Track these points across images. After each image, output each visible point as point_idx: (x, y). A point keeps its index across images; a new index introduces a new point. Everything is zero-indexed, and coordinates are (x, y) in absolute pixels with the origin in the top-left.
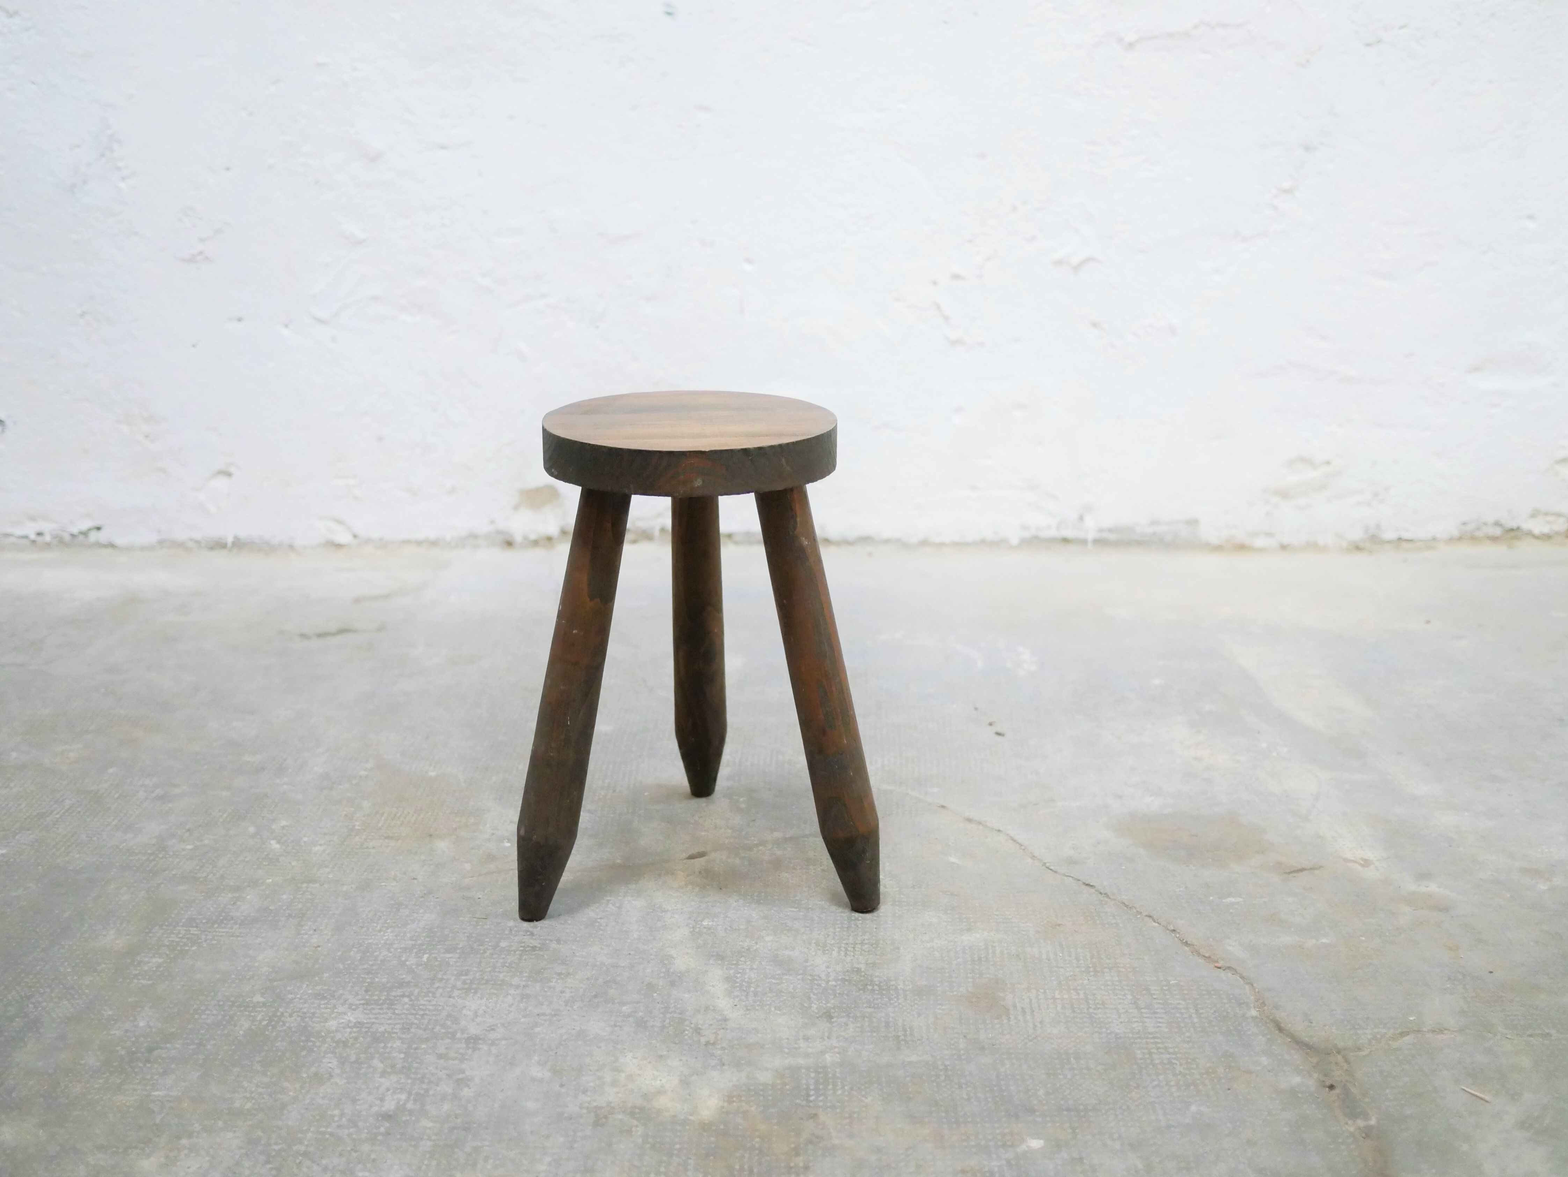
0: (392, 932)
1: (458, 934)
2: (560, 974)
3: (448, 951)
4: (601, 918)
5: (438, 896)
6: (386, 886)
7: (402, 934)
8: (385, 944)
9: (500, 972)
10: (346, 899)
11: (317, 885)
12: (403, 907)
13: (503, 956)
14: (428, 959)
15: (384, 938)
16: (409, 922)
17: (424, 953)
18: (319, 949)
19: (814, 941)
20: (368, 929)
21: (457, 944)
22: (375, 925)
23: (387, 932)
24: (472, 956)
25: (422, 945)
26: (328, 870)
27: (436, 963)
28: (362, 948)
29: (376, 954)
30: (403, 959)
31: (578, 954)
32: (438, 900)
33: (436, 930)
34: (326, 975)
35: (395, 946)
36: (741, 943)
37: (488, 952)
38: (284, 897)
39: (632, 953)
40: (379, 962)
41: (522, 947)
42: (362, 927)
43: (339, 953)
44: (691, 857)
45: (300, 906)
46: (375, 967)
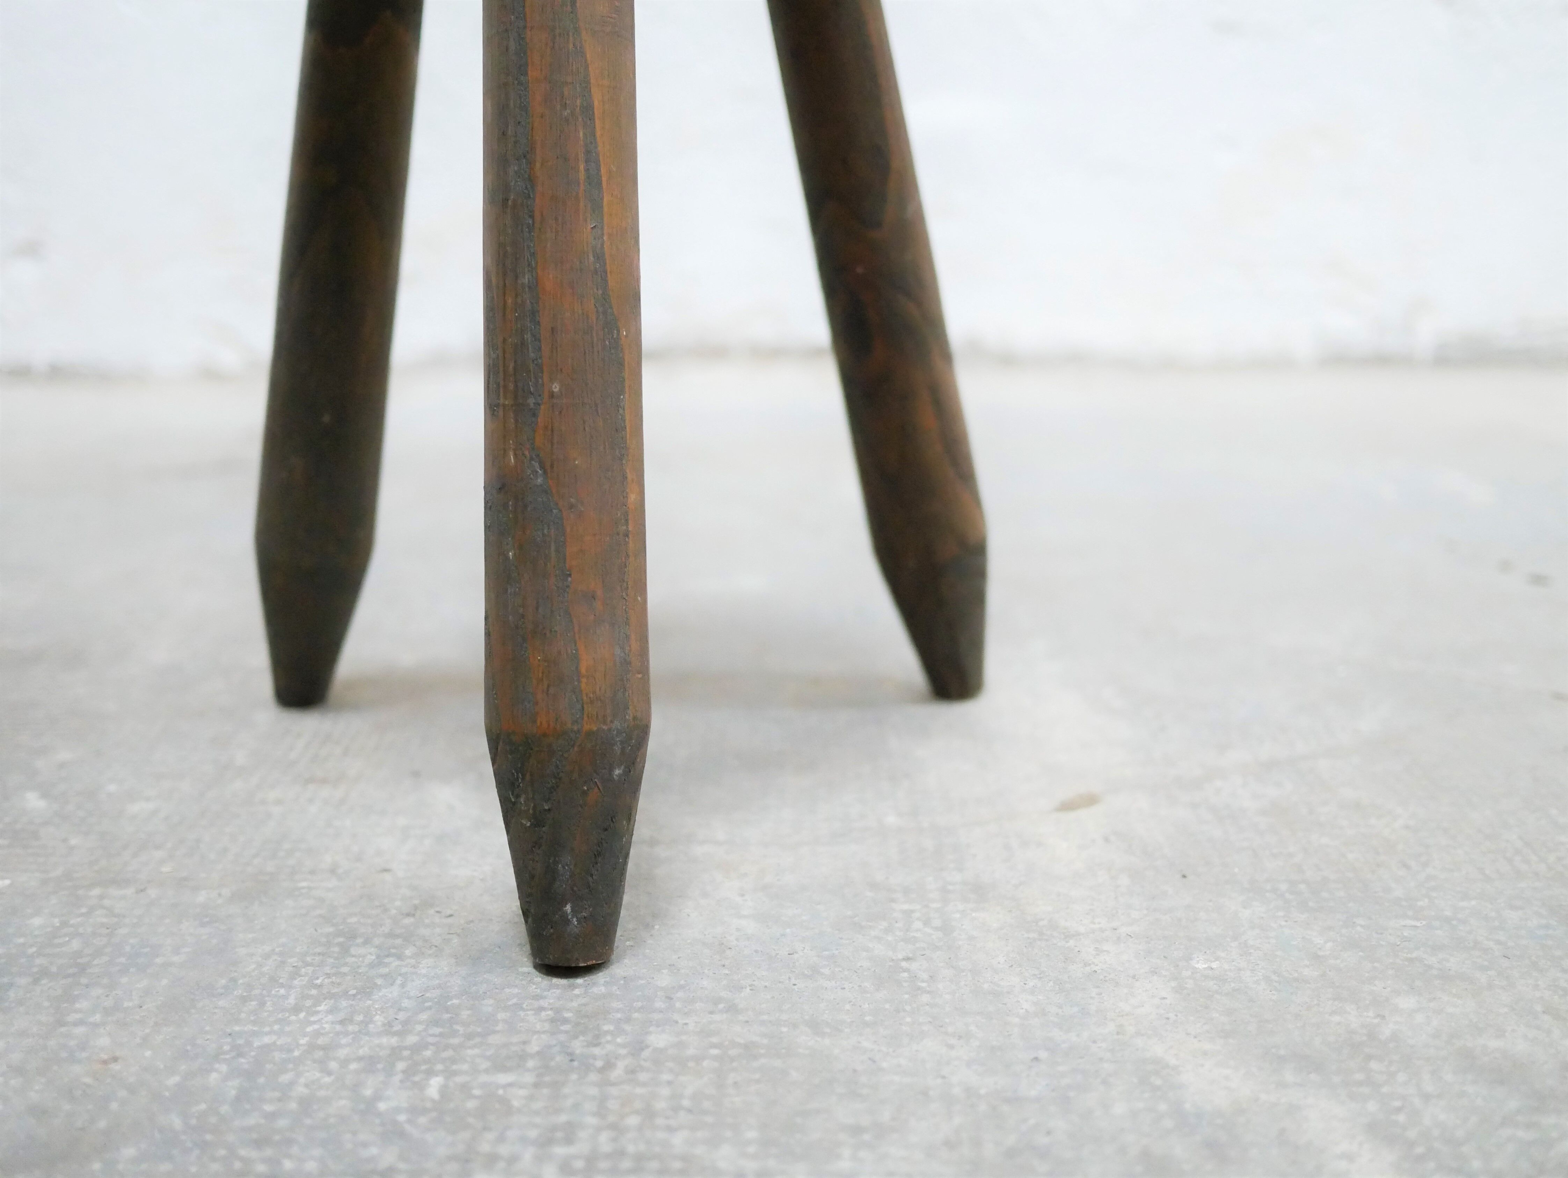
0: (330, 1012)
1: (522, 1013)
2: (856, 1130)
3: (500, 1067)
4: (907, 959)
5: (449, 912)
6: (310, 888)
7: (360, 1018)
8: (312, 1047)
9: (670, 1129)
10: (203, 925)
11: (129, 891)
12: (360, 940)
13: (666, 1077)
14: (444, 1091)
15: (309, 1029)
16: (379, 981)
17: (430, 1073)
18: (116, 1067)
19: (1539, 1008)
20: (262, 1004)
21: (524, 1043)
22: (282, 991)
23: (318, 1012)
24: (574, 1077)
25: (416, 1049)
26: (159, 854)
27: (471, 1104)
28: (243, 1060)
29: (285, 1078)
30: (368, 1092)
31: (885, 1065)
32: (450, 920)
33: (456, 1001)
34: (129, 1152)
35: (342, 1053)
36: (1336, 1018)
37: (621, 1065)
38: (37, 921)
39: (1043, 1055)
40: (293, 1106)
41: (714, 1046)
42: (244, 1000)
43: (175, 1079)
44: (1067, 806)
45: (76, 944)
46: (282, 1123)
